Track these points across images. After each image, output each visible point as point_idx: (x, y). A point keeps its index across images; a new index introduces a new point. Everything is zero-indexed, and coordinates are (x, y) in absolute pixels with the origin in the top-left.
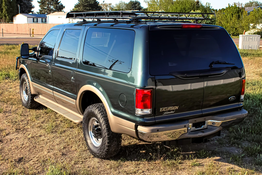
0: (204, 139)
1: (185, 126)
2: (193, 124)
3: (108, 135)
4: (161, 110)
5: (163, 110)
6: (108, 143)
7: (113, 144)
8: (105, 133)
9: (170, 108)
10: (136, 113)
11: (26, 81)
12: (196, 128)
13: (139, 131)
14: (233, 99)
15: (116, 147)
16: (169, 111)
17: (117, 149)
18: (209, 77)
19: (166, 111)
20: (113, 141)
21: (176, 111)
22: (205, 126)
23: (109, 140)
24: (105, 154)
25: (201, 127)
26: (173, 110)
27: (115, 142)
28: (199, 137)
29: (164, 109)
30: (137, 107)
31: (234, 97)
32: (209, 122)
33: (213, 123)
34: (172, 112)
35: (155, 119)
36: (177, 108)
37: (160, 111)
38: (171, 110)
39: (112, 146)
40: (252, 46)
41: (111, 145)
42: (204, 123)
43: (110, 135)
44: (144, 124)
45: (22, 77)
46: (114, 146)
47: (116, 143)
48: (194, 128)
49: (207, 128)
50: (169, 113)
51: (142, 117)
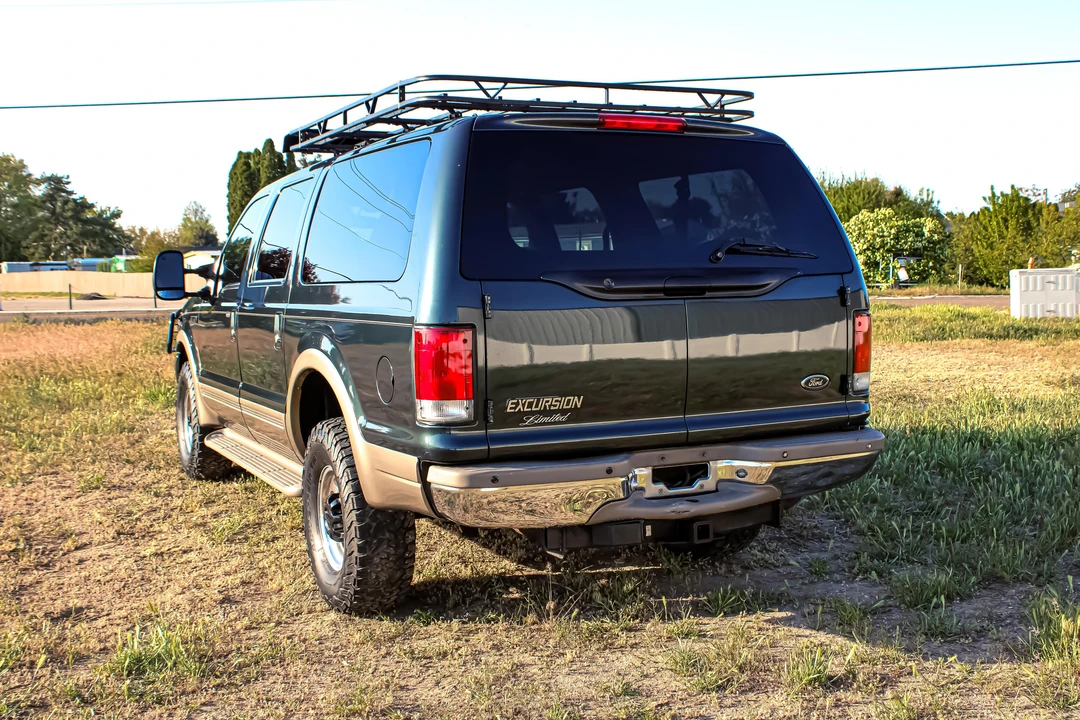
0: (696, 526)
1: (609, 471)
2: (653, 470)
3: (360, 518)
4: (510, 406)
5: (520, 406)
6: (361, 549)
7: (378, 554)
8: (350, 516)
9: (548, 402)
10: (419, 417)
12: (669, 487)
13: (433, 486)
14: (820, 383)
15: (392, 564)
16: (546, 412)
17: (398, 574)
18: (708, 294)
19: (532, 413)
20: (380, 542)
21: (575, 414)
22: (708, 483)
23: (361, 538)
24: (356, 592)
25: (690, 484)
26: (563, 412)
27: (390, 546)
28: (674, 516)
29: (523, 405)
30: (420, 397)
31: (821, 378)
32: (722, 467)
33: (742, 472)
34: (557, 417)
35: (485, 440)
36: (576, 401)
37: (508, 410)
38: (552, 408)
39: (376, 560)
40: (1057, 306)
41: (372, 559)
42: (702, 470)
43: (368, 520)
44: (448, 460)
45: (181, 375)
46: (384, 562)
47: (392, 551)
48: (661, 486)
49: (717, 490)
50: (546, 419)
51: (442, 428)
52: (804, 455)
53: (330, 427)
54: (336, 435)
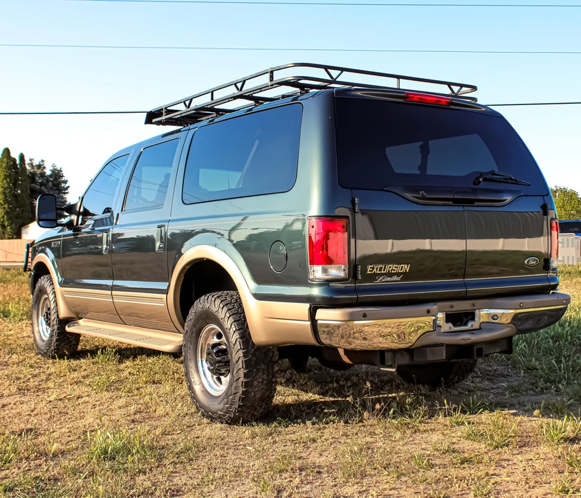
0: (475, 348)
1: (428, 312)
2: (446, 314)
3: (245, 355)
4: (369, 269)
5: (375, 270)
6: (246, 376)
7: (257, 379)
8: (237, 354)
9: (390, 267)
10: (311, 277)
11: (46, 293)
12: (455, 325)
13: (319, 322)
14: (534, 262)
15: (264, 386)
16: (390, 274)
17: (267, 394)
18: (476, 204)
19: (382, 274)
20: (258, 370)
21: (406, 276)
22: (473, 325)
23: (246, 368)
24: (239, 406)
25: (466, 324)
26: (398, 274)
27: (264, 374)
28: (463, 342)
29: (377, 269)
30: (312, 263)
31: (535, 259)
32: (483, 314)
33: (494, 317)
34: (395, 278)
35: (355, 291)
36: (406, 268)
37: (368, 272)
38: (393, 272)
39: (255, 383)
40: (563, 257)
41: (253, 382)
42: (471, 316)
43: (250, 356)
44: (330, 304)
45: (38, 285)
46: (260, 384)
47: (265, 377)
48: (450, 325)
49: (480, 328)
50: (389, 279)
51: (326, 283)
52: (531, 306)
53: (215, 297)
54: (221, 301)
